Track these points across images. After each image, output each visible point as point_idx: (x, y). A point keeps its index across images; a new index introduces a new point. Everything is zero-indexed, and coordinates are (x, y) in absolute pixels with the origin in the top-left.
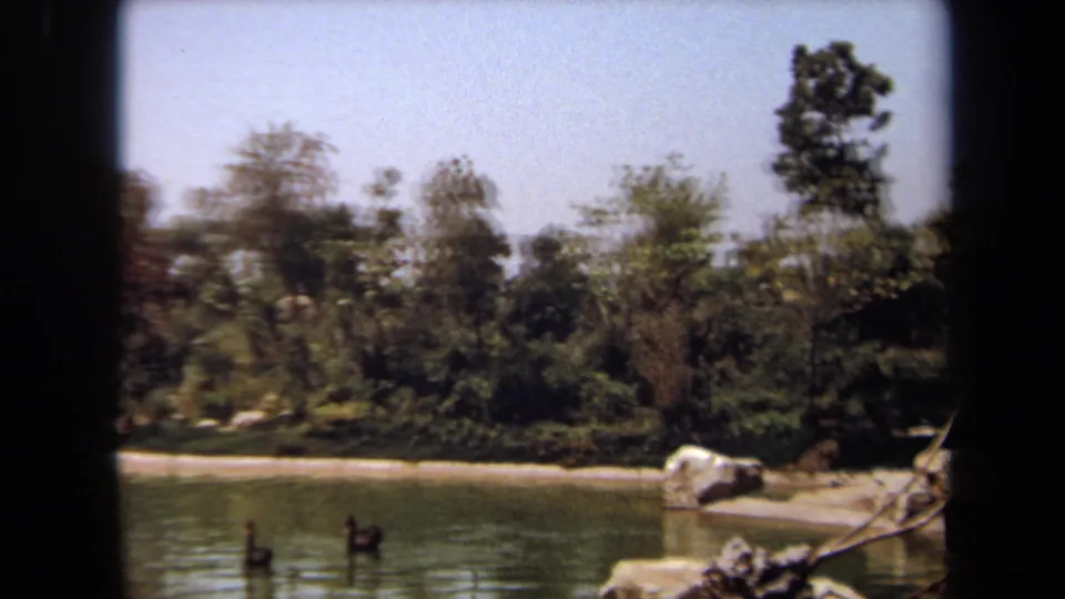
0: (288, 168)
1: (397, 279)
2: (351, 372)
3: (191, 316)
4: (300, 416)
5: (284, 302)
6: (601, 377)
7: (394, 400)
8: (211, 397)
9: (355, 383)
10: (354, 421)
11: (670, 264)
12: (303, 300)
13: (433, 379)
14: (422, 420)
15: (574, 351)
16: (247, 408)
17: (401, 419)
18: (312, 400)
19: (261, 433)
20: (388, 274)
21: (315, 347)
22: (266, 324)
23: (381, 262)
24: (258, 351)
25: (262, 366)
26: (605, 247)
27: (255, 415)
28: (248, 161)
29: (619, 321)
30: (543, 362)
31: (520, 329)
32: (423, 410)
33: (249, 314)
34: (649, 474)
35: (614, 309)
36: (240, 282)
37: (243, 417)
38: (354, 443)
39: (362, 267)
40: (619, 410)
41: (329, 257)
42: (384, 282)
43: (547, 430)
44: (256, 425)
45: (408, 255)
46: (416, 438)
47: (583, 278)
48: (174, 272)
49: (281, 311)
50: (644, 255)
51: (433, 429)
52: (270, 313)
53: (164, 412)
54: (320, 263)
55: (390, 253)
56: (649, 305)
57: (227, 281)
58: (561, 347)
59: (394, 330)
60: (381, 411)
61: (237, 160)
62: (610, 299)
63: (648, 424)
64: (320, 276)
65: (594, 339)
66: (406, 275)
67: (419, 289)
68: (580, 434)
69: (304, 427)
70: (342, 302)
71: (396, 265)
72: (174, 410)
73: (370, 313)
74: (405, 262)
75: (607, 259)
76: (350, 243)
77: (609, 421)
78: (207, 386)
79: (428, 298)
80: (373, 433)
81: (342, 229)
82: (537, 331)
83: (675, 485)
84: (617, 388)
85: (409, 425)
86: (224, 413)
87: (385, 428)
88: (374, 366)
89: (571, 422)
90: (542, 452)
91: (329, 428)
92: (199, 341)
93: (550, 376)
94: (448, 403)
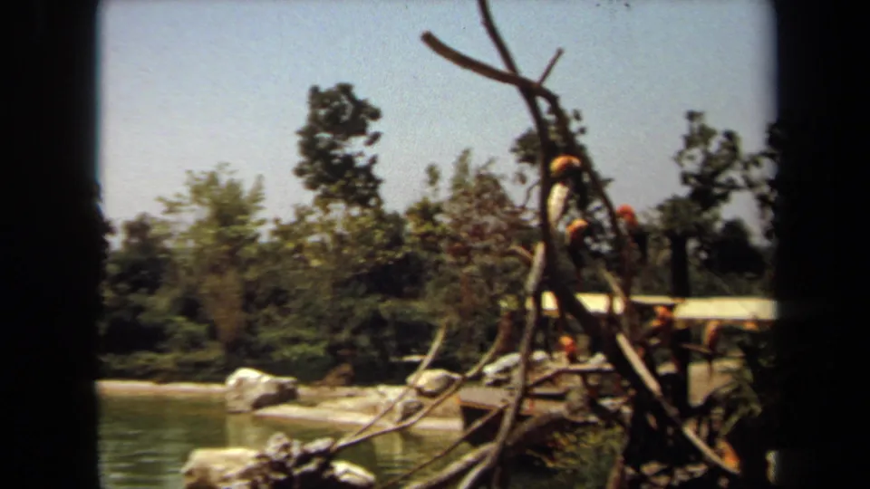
6: (180, 319)
11: (230, 241)
15: (161, 302)
26: (183, 228)
29: (193, 280)
30: (140, 309)
31: (123, 286)
34: (216, 388)
35: (190, 272)
40: (194, 343)
43: (143, 358)
47: (165, 251)
50: (210, 234)
56: (215, 269)
58: (151, 300)
62: (187, 265)
63: (214, 353)
65: (177, 292)
68: (166, 360)
75: (184, 237)
77: (186, 350)
82: (136, 287)
83: (234, 395)
84: (192, 327)
89: (161, 351)
90: (140, 373)
93: (144, 318)
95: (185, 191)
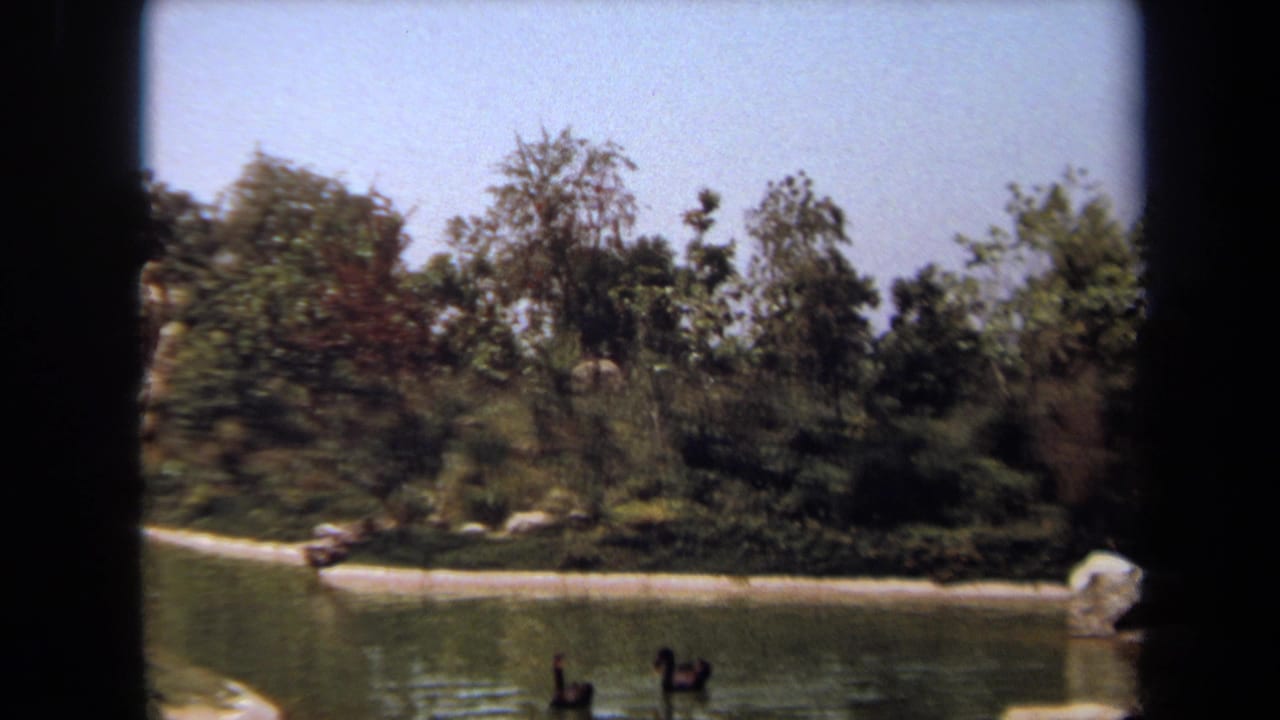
0: (569, 189)
1: (733, 339)
2: (663, 460)
3: (459, 388)
4: (595, 517)
5: (582, 369)
6: (990, 464)
7: (717, 496)
8: (477, 493)
9: (668, 475)
10: (663, 525)
11: (1088, 315)
12: (606, 365)
13: (771, 468)
14: (754, 522)
15: (956, 430)
16: (526, 508)
17: (727, 521)
18: (611, 495)
19: (544, 540)
20: (719, 331)
21: (619, 427)
22: (555, 397)
23: (709, 316)
24: (543, 432)
25: (549, 452)
26: (1003, 294)
27: (536, 517)
28: (516, 181)
29: (1019, 390)
30: (917, 444)
31: (889, 401)
32: (755, 509)
33: (533, 384)
34: (1049, 591)
35: (1012, 374)
36: (525, 343)
37: (519, 520)
38: (664, 552)
39: (685, 322)
40: (1011, 506)
41: (642, 310)
42: (714, 341)
43: (917, 535)
44: (537, 530)
45: (743, 306)
46: (746, 545)
47: (972, 336)
48: (438, 329)
49: (579, 380)
50: (1052, 303)
51: (768, 533)
52: (561, 382)
53: (416, 513)
54: (630, 318)
55: (722, 303)
56: (1058, 370)
57: (507, 341)
58: (940, 426)
59: (727, 405)
60: (702, 511)
61: (501, 181)
62: (1009, 362)
63: (1048, 525)
64: (630, 334)
65: (986, 414)
66: (740, 331)
67: (759, 351)
68: (960, 539)
69: (599, 533)
70: (657, 368)
71: (728, 319)
72: (432, 510)
73: (694, 382)
74: (740, 316)
75: (1006, 308)
76: (668, 290)
77: (997, 521)
78: (476, 480)
79: (770, 362)
80: (689, 538)
81: (656, 271)
82: (911, 403)
83: (1084, 605)
84: (1012, 478)
85: (736, 529)
86: (495, 515)
87: (703, 533)
88: (696, 452)
89: (949, 523)
90: (909, 563)
91: (630, 533)
92: (469, 420)
93: (922, 461)
94: (789, 500)
95: (1008, 225)
